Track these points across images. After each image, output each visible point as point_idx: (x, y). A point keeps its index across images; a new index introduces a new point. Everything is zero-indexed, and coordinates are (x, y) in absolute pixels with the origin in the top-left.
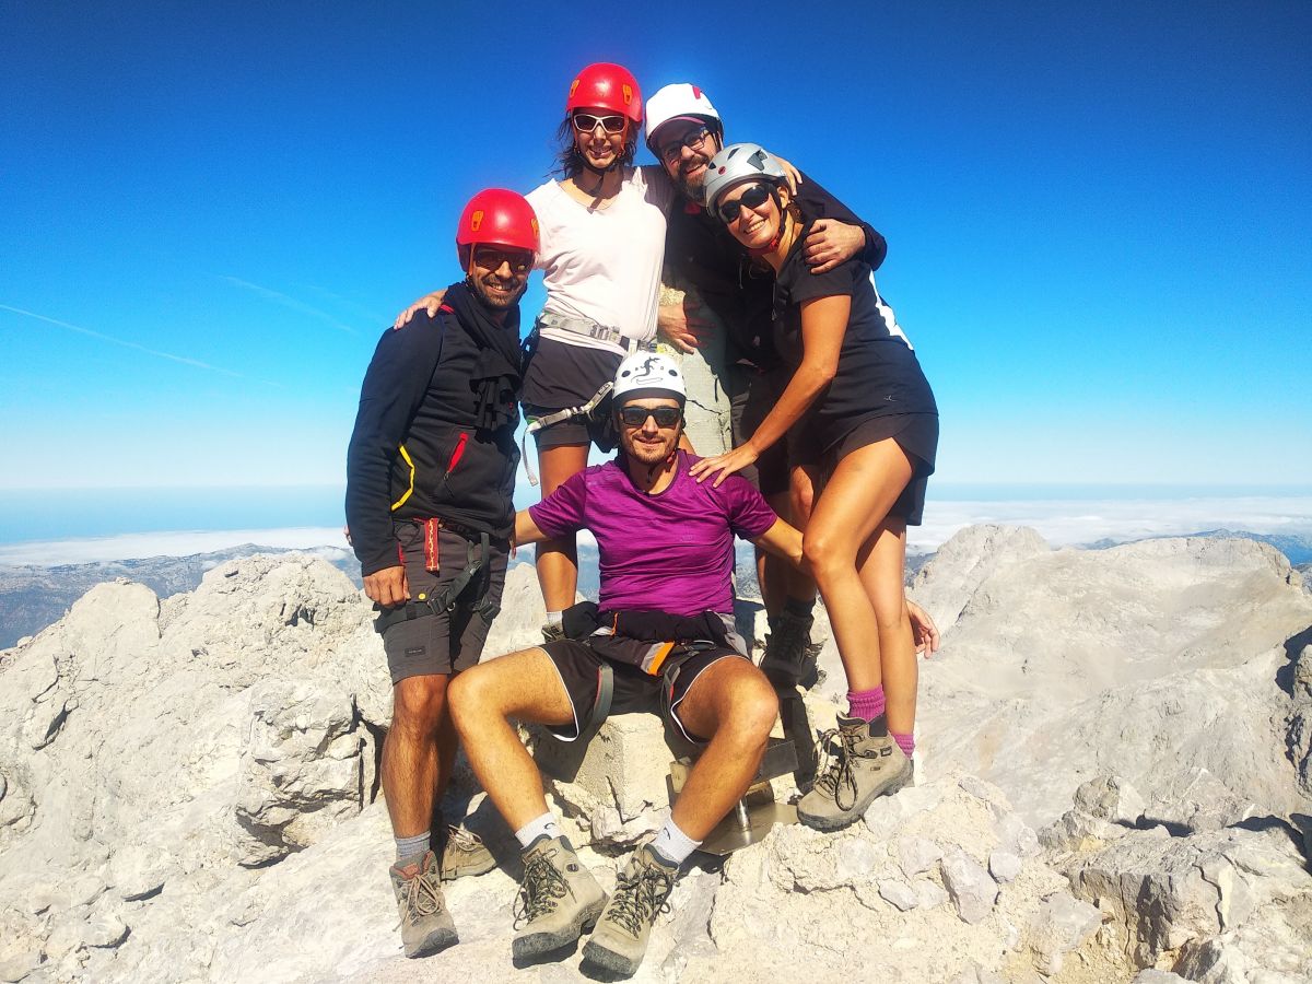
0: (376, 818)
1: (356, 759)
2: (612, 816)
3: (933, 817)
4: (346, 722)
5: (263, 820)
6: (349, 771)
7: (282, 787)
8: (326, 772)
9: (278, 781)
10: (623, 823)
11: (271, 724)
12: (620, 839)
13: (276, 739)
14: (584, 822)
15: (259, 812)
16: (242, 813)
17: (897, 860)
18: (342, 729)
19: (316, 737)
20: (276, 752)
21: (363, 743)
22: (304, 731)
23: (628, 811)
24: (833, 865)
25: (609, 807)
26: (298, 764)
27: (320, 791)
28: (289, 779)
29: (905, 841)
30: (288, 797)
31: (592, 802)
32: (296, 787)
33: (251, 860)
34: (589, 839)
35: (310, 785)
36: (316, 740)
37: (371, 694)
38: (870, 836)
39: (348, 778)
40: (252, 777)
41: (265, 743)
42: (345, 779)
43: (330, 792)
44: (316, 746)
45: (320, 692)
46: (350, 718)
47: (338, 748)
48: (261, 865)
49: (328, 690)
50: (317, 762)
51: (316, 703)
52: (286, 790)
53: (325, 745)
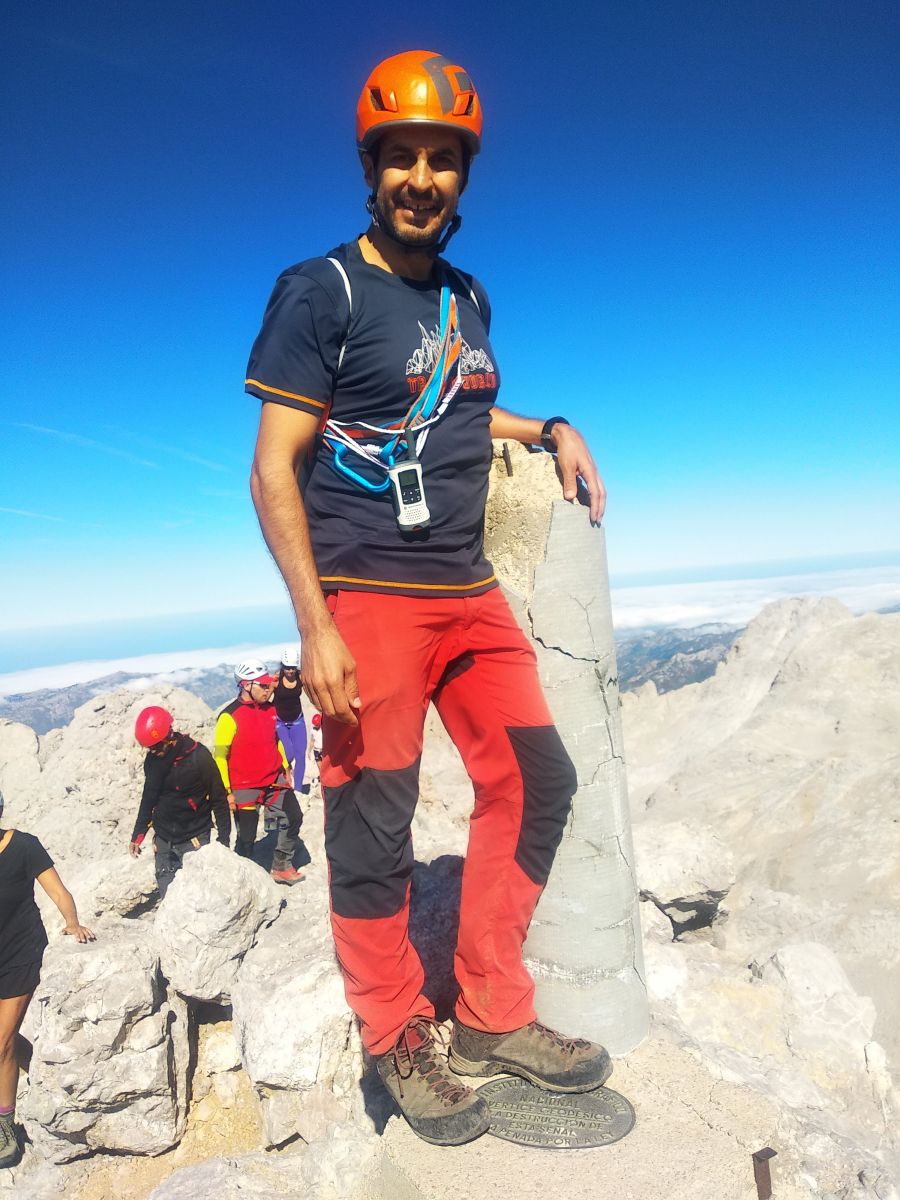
1: (163, 1047)
4: (146, 1006)
5: (61, 1127)
6: (154, 1065)
7: (75, 1095)
8: (127, 1070)
9: (70, 1090)
11: (59, 1012)
13: (64, 1033)
15: (53, 1121)
18: (142, 1013)
19: (112, 1029)
20: (65, 1050)
21: (172, 1017)
22: (96, 1023)
26: (91, 1066)
27: (122, 1094)
28: (82, 1087)
30: (83, 1105)
32: (92, 1094)
33: (59, 1157)
35: (109, 1089)
36: (109, 1035)
37: (177, 959)
39: (154, 1074)
42: (150, 1076)
43: (134, 1093)
44: (110, 1043)
45: (115, 966)
46: (150, 999)
47: (140, 1037)
48: (71, 1160)
49: (123, 964)
50: (114, 1059)
51: (108, 984)
52: (80, 1098)
53: (122, 1036)
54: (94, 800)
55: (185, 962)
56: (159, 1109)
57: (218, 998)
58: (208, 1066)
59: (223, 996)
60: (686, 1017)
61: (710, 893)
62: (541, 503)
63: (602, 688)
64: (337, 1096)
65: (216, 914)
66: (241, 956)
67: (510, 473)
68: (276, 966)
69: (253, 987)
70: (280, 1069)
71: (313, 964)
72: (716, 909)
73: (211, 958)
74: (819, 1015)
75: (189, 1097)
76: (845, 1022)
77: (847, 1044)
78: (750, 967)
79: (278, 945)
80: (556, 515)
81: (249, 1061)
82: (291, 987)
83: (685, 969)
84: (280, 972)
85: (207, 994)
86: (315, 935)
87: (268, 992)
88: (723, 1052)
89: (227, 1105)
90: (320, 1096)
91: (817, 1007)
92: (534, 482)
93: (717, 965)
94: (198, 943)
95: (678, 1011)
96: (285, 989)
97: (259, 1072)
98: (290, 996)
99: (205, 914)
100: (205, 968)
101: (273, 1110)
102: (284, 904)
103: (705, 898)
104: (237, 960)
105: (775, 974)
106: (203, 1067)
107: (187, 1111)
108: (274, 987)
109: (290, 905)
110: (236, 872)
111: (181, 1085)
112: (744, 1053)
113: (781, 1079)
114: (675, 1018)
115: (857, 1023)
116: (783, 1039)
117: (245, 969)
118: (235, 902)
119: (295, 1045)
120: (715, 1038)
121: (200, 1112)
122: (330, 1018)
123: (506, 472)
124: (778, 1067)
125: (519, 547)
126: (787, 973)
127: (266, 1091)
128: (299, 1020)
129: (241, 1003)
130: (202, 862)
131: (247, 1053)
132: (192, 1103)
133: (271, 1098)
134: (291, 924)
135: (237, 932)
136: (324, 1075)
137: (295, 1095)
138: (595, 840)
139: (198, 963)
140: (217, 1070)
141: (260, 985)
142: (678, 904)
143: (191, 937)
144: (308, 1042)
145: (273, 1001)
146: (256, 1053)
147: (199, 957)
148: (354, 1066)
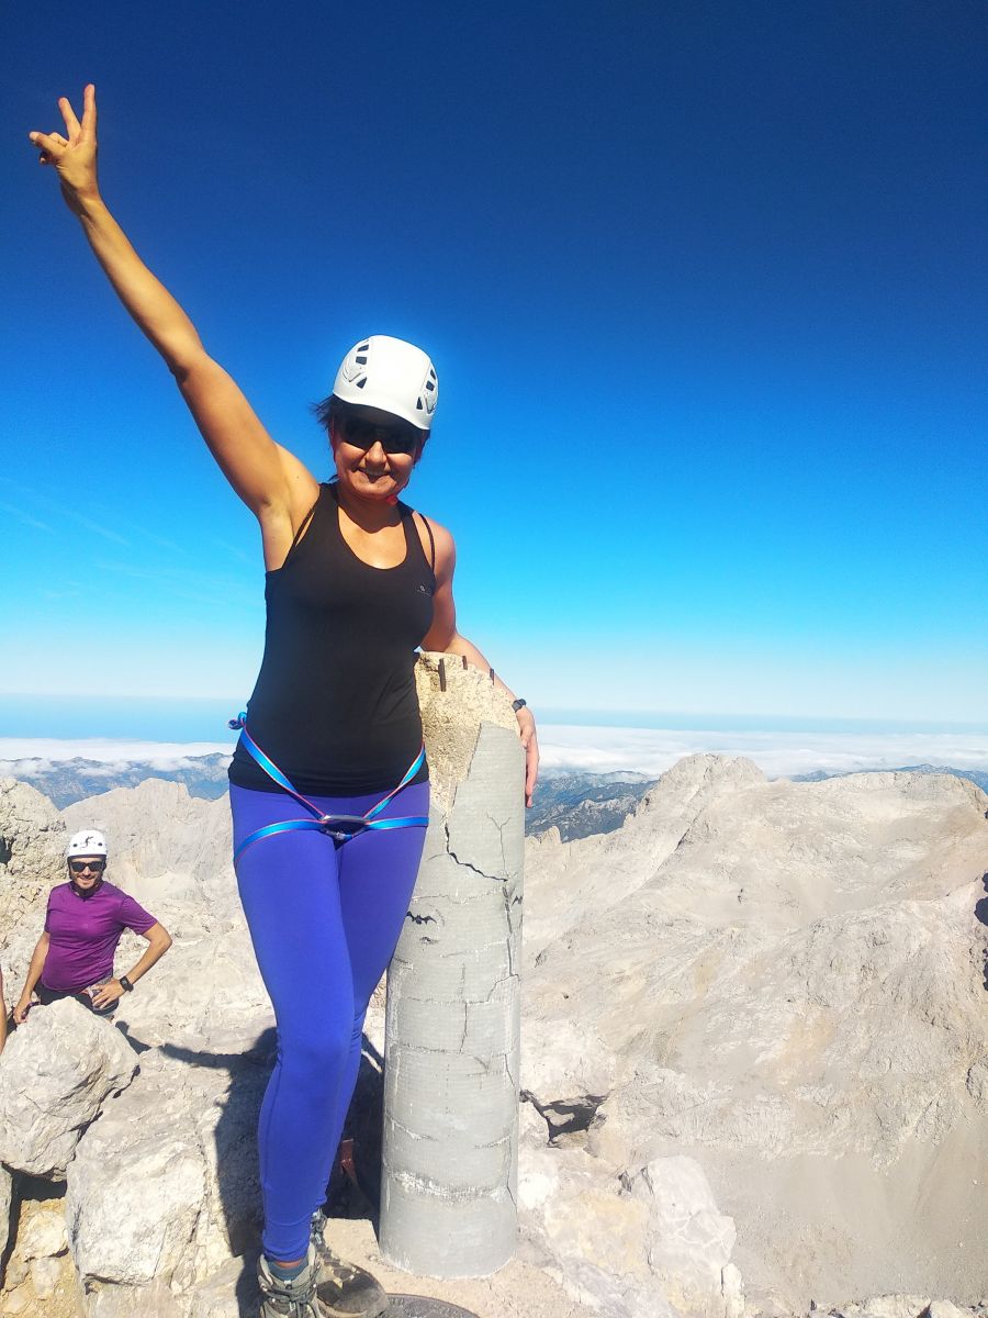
55: (18, 1130)
57: (50, 1173)
58: (28, 1250)
59: (55, 1171)
60: (552, 1228)
61: (589, 1097)
63: (507, 906)
64: (175, 1293)
65: (61, 1079)
66: (83, 1128)
67: (443, 689)
68: (123, 1143)
69: (94, 1166)
70: (115, 1261)
71: (164, 1144)
72: (594, 1115)
73: (48, 1128)
74: (682, 1233)
76: (705, 1242)
77: (705, 1265)
78: (620, 1178)
79: (126, 1119)
80: (483, 736)
81: (80, 1249)
82: (135, 1169)
83: (557, 1178)
84: (126, 1151)
85: (38, 1169)
86: (170, 1110)
87: (110, 1173)
88: (585, 1269)
89: (44, 1296)
90: (157, 1293)
91: (681, 1224)
92: (465, 700)
93: (588, 1175)
94: (35, 1111)
95: (546, 1223)
96: (130, 1170)
97: (91, 1264)
98: (135, 1179)
99: (48, 1078)
100: (40, 1139)
101: (101, 1307)
102: (137, 1071)
103: (585, 1102)
104: (77, 1131)
105: (644, 1189)
106: (19, 1248)
108: (118, 1167)
109: (144, 1072)
110: (89, 1033)
112: (605, 1271)
113: (638, 1300)
114: (541, 1231)
115: (717, 1243)
116: (644, 1257)
117: (86, 1143)
118: (83, 1068)
119: (135, 1234)
120: (579, 1253)
122: (177, 1206)
123: (439, 686)
124: (637, 1286)
126: (655, 1188)
127: (95, 1285)
128: (142, 1206)
129: (79, 1183)
130: (52, 1019)
131: (78, 1240)
133: (101, 1293)
134: (143, 1095)
135: (81, 1100)
136: (163, 1269)
137: (127, 1291)
138: (484, 1058)
139: (32, 1133)
140: (38, 1255)
141: (102, 1164)
142: (557, 1107)
143: (29, 1103)
144: (150, 1232)
145: (115, 1184)
146: (89, 1241)
147: (33, 1129)
148: (198, 1261)
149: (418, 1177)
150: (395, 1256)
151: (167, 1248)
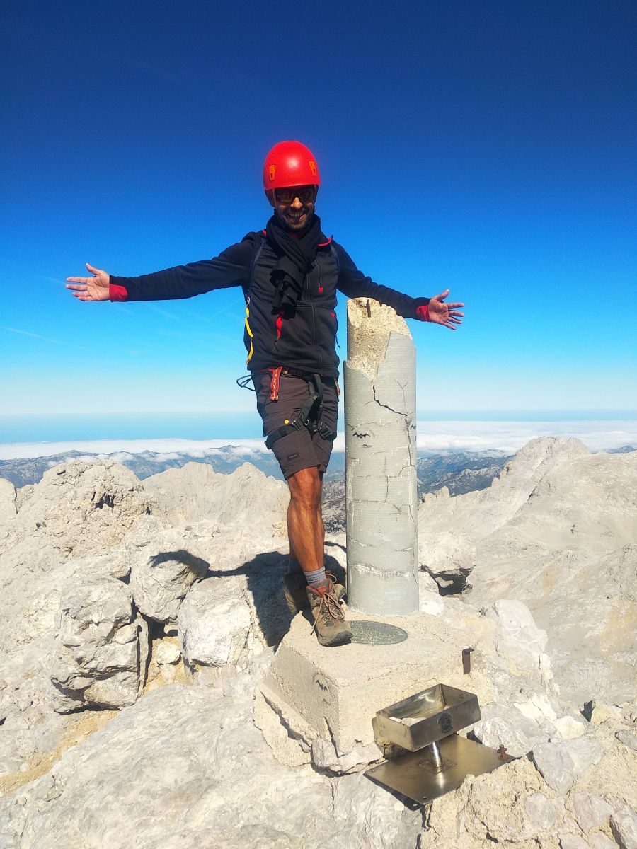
0: (147, 713)
1: (135, 643)
2: (329, 749)
3: (600, 772)
4: (127, 617)
5: (70, 686)
6: (130, 652)
7: (82, 665)
8: (114, 653)
9: (80, 661)
10: (338, 757)
11: (75, 618)
12: (336, 769)
13: (78, 629)
14: (305, 746)
15: (67, 681)
16: (55, 681)
17: (573, 815)
18: (124, 622)
19: (106, 629)
20: (78, 639)
21: (140, 629)
22: (97, 624)
23: (342, 749)
24: (520, 819)
25: (327, 741)
26: (93, 648)
27: (109, 667)
28: (87, 659)
29: (580, 797)
30: (86, 671)
31: (313, 734)
32: (92, 665)
33: (63, 709)
34: (309, 759)
35: (102, 663)
36: (106, 631)
37: (145, 594)
38: (550, 792)
39: (129, 658)
40: (62, 656)
41: (70, 631)
42: (127, 658)
43: (116, 667)
44: (106, 635)
45: (109, 595)
46: (130, 613)
47: (122, 635)
48: (70, 712)
49: (114, 593)
50: (106, 646)
51: (106, 604)
52: (85, 667)
53: (112, 634)
54: (56, 533)
55: (150, 596)
56: (129, 680)
58: (158, 660)
59: (170, 620)
61: (461, 570)
62: (384, 332)
63: (408, 429)
65: (171, 570)
66: (182, 598)
67: (369, 316)
68: (205, 601)
69: (192, 610)
70: (207, 653)
71: (228, 600)
72: (465, 582)
73: (164, 596)
74: (515, 636)
75: (146, 678)
76: (529, 641)
77: (530, 653)
78: (480, 611)
79: (205, 591)
80: (392, 338)
81: (188, 649)
82: (214, 611)
83: (443, 606)
84: (208, 604)
85: (161, 617)
86: (228, 586)
87: (200, 613)
89: (168, 683)
90: (229, 670)
91: (515, 632)
92: (381, 321)
93: (461, 608)
94: (159, 586)
96: (211, 611)
97: (194, 655)
98: (214, 615)
99: (164, 569)
100: (162, 601)
101: (201, 678)
103: (459, 573)
104: (179, 599)
105: (493, 614)
106: (154, 660)
107: (144, 686)
108: (204, 610)
111: (143, 668)
115: (536, 643)
116: (494, 647)
117: (186, 602)
119: (216, 641)
121: (152, 686)
122: (237, 628)
123: (367, 315)
125: (371, 353)
126: (500, 613)
127: (197, 666)
128: (219, 628)
129: (185, 618)
132: (147, 681)
133: (200, 672)
134: (214, 581)
135: (181, 583)
136: (231, 659)
137: (214, 669)
138: (398, 505)
139: (158, 597)
140: (163, 662)
141: (196, 610)
142: (442, 575)
143: (154, 582)
144: (224, 639)
145: (204, 617)
146: (192, 644)
147: (159, 594)
148: (249, 657)
149: (366, 566)
150: (355, 606)
151: (233, 649)
